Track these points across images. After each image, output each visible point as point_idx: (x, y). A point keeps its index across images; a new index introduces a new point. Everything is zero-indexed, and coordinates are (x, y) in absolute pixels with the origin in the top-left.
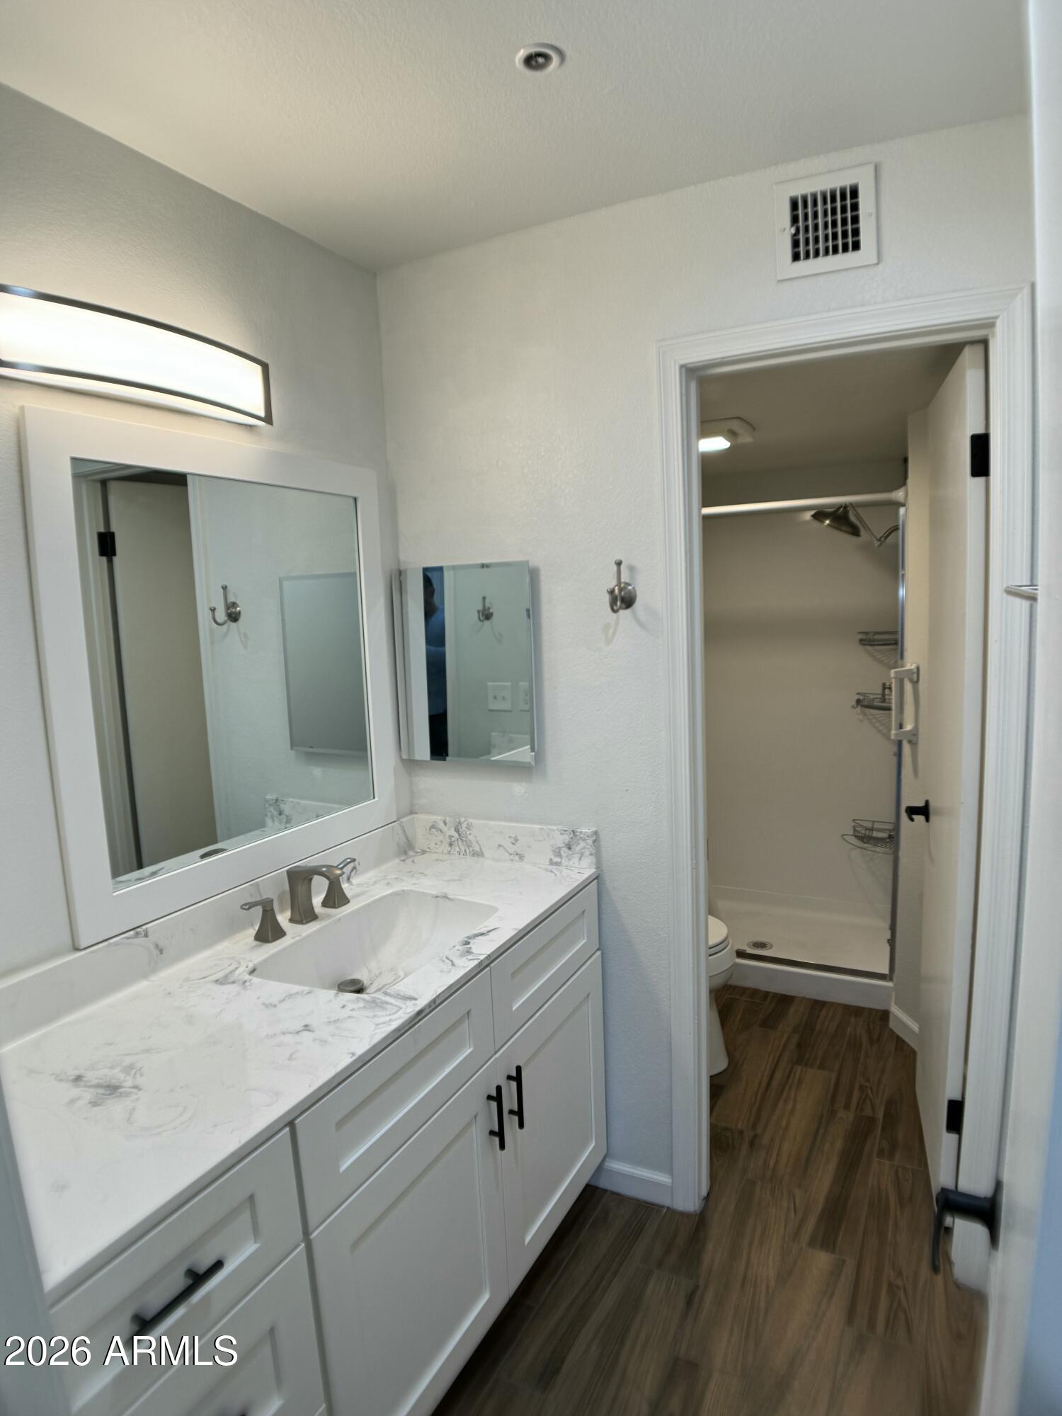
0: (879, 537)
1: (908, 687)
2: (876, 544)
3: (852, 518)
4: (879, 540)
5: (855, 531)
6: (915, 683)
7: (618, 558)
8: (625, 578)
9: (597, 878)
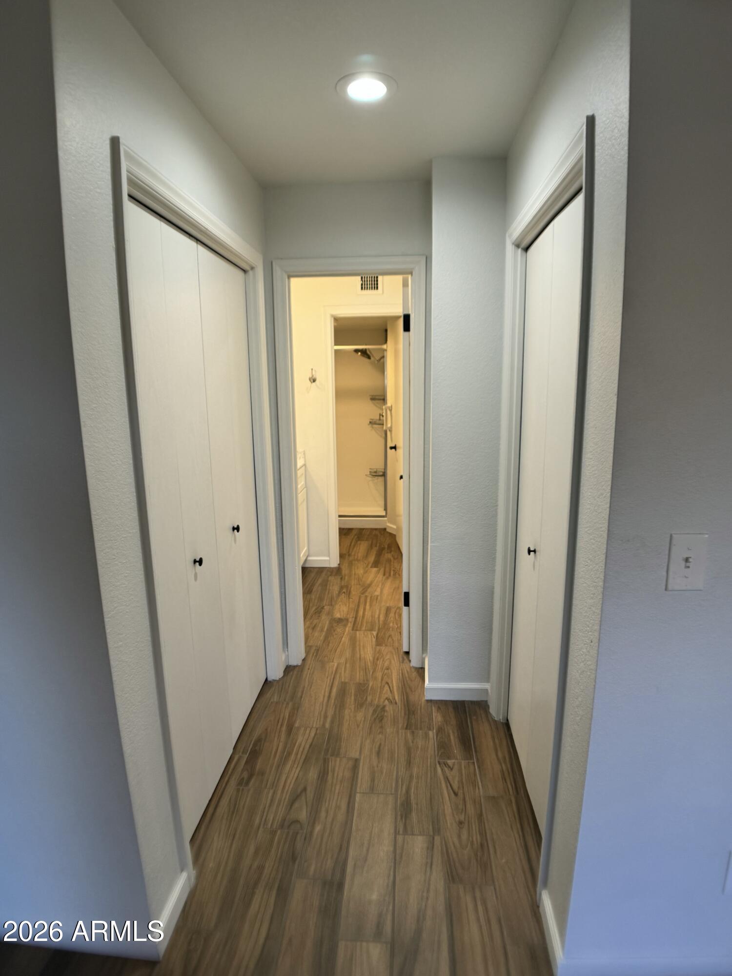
0: (377, 359)
1: (389, 412)
2: (376, 362)
3: (368, 352)
4: (377, 361)
5: (369, 357)
6: (391, 410)
7: (312, 368)
8: (314, 373)
9: (305, 465)
